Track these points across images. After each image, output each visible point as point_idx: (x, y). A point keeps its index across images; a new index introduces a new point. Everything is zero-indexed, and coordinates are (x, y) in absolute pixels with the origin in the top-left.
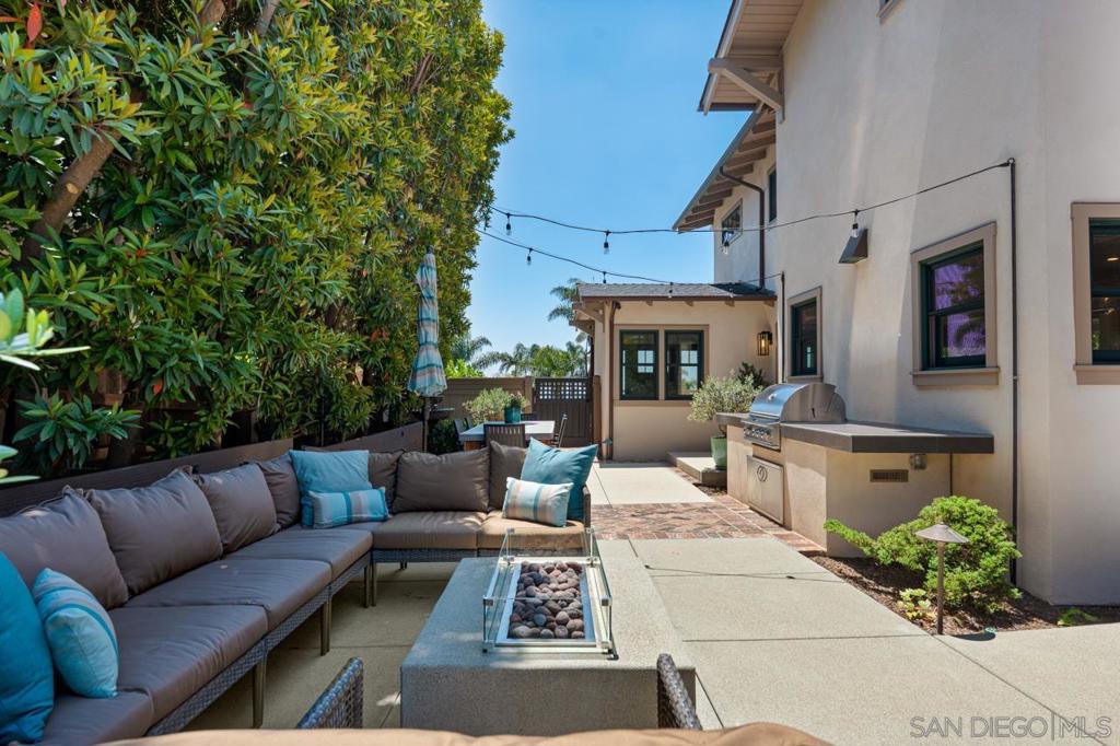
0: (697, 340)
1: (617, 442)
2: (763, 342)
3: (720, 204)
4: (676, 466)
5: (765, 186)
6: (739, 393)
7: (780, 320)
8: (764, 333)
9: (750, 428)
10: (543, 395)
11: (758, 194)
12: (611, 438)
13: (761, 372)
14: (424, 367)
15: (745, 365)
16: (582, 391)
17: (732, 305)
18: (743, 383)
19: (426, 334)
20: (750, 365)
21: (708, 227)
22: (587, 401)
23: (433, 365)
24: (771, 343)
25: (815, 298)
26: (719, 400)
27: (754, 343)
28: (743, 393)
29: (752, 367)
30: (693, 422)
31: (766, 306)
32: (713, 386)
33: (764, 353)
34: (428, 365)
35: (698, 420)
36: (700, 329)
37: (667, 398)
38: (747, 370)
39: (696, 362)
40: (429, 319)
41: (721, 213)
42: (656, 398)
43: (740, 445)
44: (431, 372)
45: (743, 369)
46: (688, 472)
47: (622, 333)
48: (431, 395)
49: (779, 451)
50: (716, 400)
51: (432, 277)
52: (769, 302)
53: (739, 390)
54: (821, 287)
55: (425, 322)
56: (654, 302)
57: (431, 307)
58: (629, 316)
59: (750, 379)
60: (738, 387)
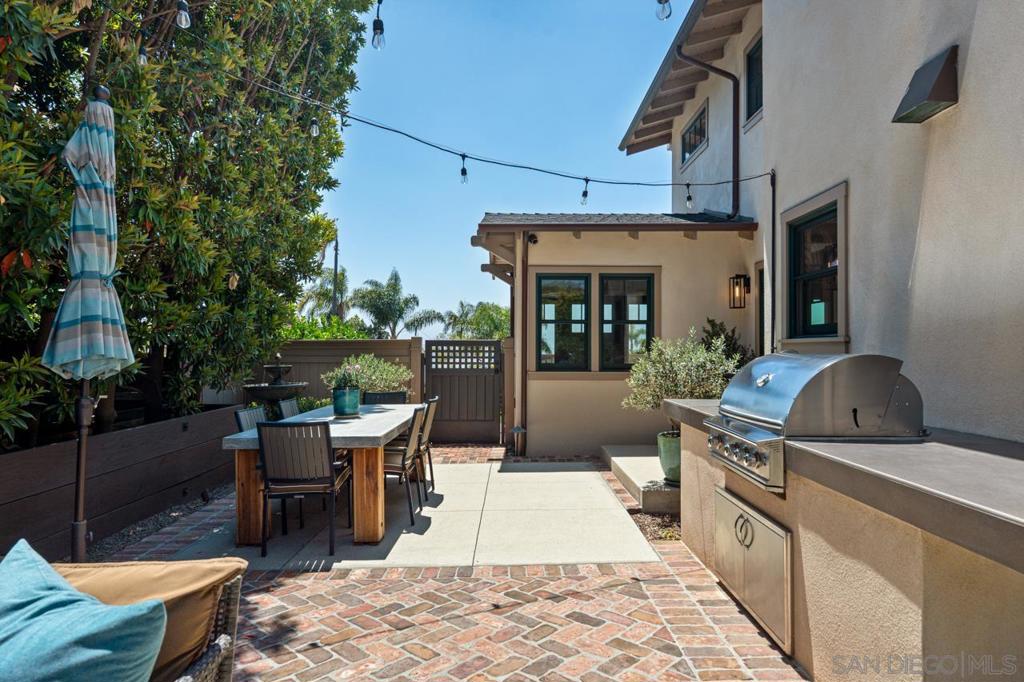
0: (645, 286)
1: (532, 430)
2: (737, 289)
3: (679, 110)
4: (610, 470)
5: (740, 71)
6: (703, 366)
7: (768, 252)
8: (738, 277)
9: (720, 438)
10: (437, 363)
11: (730, 83)
12: (524, 425)
13: (733, 331)
14: (74, 323)
15: (711, 322)
16: (490, 358)
17: (694, 237)
18: (708, 349)
19: (83, 256)
20: (718, 322)
21: (666, 146)
22: (496, 371)
23: (95, 318)
24: (749, 291)
25: (835, 203)
26: (669, 375)
27: (724, 292)
28: (709, 365)
29: (722, 324)
30: (630, 408)
31: (742, 240)
32: (661, 353)
33: (737, 305)
34: (85, 319)
35: (640, 407)
36: (649, 272)
37: (603, 368)
38: (714, 329)
39: (645, 319)
40: (87, 228)
41: (681, 124)
42: (586, 367)
43: (703, 463)
44: (90, 331)
45: (709, 328)
46: (625, 484)
47: (540, 278)
48: (89, 376)
49: (783, 496)
50: (665, 376)
51: (105, 146)
52: (747, 232)
53: (702, 360)
54: (846, 182)
55: (81, 234)
56: (583, 234)
57: (95, 203)
58: (548, 254)
59: (719, 343)
60: (701, 355)
